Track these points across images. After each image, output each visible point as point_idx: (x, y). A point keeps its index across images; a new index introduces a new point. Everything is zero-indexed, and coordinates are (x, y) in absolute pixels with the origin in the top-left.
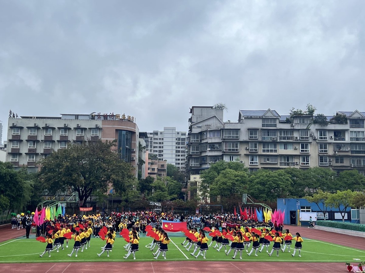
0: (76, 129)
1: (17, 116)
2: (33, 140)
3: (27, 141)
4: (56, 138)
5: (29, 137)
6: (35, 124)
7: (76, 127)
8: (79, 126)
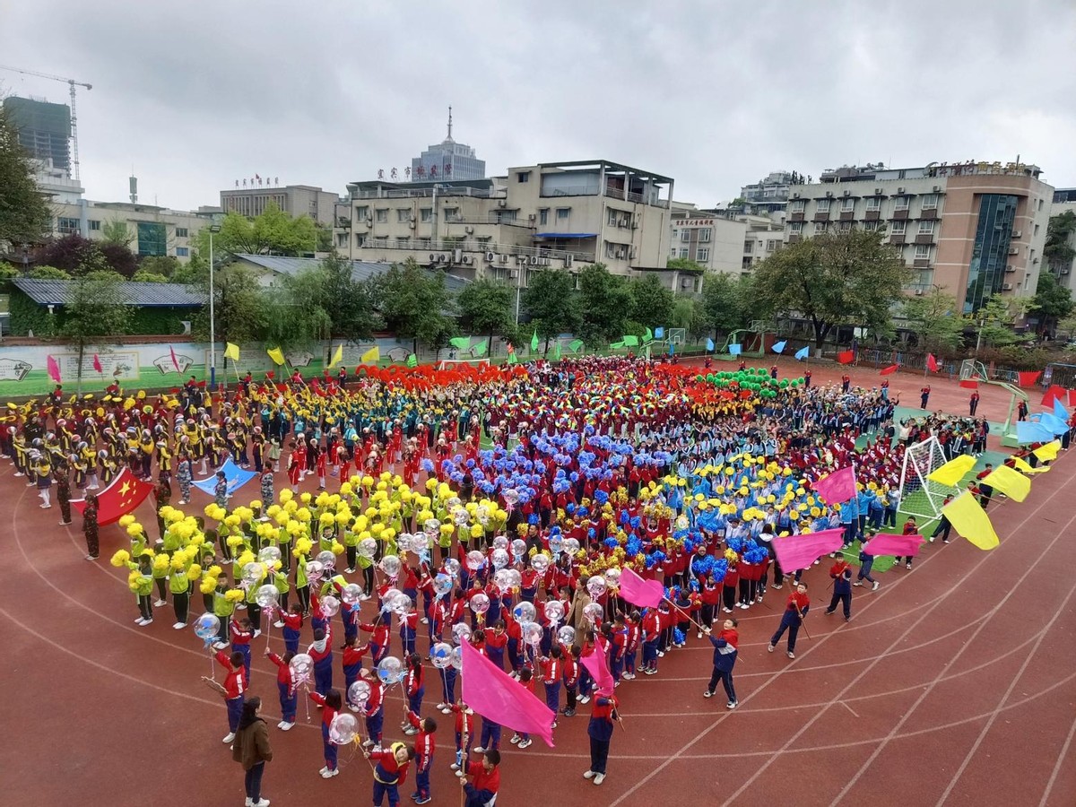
0: (894, 197)
1: (810, 180)
2: (823, 220)
3: (814, 222)
4: (860, 215)
5: (818, 215)
6: (828, 193)
7: (895, 192)
8: (903, 191)
